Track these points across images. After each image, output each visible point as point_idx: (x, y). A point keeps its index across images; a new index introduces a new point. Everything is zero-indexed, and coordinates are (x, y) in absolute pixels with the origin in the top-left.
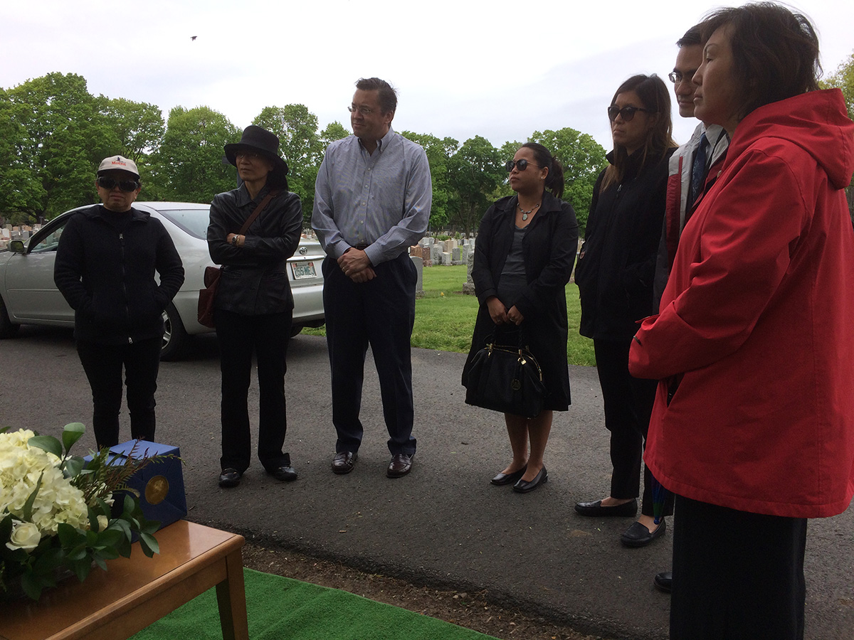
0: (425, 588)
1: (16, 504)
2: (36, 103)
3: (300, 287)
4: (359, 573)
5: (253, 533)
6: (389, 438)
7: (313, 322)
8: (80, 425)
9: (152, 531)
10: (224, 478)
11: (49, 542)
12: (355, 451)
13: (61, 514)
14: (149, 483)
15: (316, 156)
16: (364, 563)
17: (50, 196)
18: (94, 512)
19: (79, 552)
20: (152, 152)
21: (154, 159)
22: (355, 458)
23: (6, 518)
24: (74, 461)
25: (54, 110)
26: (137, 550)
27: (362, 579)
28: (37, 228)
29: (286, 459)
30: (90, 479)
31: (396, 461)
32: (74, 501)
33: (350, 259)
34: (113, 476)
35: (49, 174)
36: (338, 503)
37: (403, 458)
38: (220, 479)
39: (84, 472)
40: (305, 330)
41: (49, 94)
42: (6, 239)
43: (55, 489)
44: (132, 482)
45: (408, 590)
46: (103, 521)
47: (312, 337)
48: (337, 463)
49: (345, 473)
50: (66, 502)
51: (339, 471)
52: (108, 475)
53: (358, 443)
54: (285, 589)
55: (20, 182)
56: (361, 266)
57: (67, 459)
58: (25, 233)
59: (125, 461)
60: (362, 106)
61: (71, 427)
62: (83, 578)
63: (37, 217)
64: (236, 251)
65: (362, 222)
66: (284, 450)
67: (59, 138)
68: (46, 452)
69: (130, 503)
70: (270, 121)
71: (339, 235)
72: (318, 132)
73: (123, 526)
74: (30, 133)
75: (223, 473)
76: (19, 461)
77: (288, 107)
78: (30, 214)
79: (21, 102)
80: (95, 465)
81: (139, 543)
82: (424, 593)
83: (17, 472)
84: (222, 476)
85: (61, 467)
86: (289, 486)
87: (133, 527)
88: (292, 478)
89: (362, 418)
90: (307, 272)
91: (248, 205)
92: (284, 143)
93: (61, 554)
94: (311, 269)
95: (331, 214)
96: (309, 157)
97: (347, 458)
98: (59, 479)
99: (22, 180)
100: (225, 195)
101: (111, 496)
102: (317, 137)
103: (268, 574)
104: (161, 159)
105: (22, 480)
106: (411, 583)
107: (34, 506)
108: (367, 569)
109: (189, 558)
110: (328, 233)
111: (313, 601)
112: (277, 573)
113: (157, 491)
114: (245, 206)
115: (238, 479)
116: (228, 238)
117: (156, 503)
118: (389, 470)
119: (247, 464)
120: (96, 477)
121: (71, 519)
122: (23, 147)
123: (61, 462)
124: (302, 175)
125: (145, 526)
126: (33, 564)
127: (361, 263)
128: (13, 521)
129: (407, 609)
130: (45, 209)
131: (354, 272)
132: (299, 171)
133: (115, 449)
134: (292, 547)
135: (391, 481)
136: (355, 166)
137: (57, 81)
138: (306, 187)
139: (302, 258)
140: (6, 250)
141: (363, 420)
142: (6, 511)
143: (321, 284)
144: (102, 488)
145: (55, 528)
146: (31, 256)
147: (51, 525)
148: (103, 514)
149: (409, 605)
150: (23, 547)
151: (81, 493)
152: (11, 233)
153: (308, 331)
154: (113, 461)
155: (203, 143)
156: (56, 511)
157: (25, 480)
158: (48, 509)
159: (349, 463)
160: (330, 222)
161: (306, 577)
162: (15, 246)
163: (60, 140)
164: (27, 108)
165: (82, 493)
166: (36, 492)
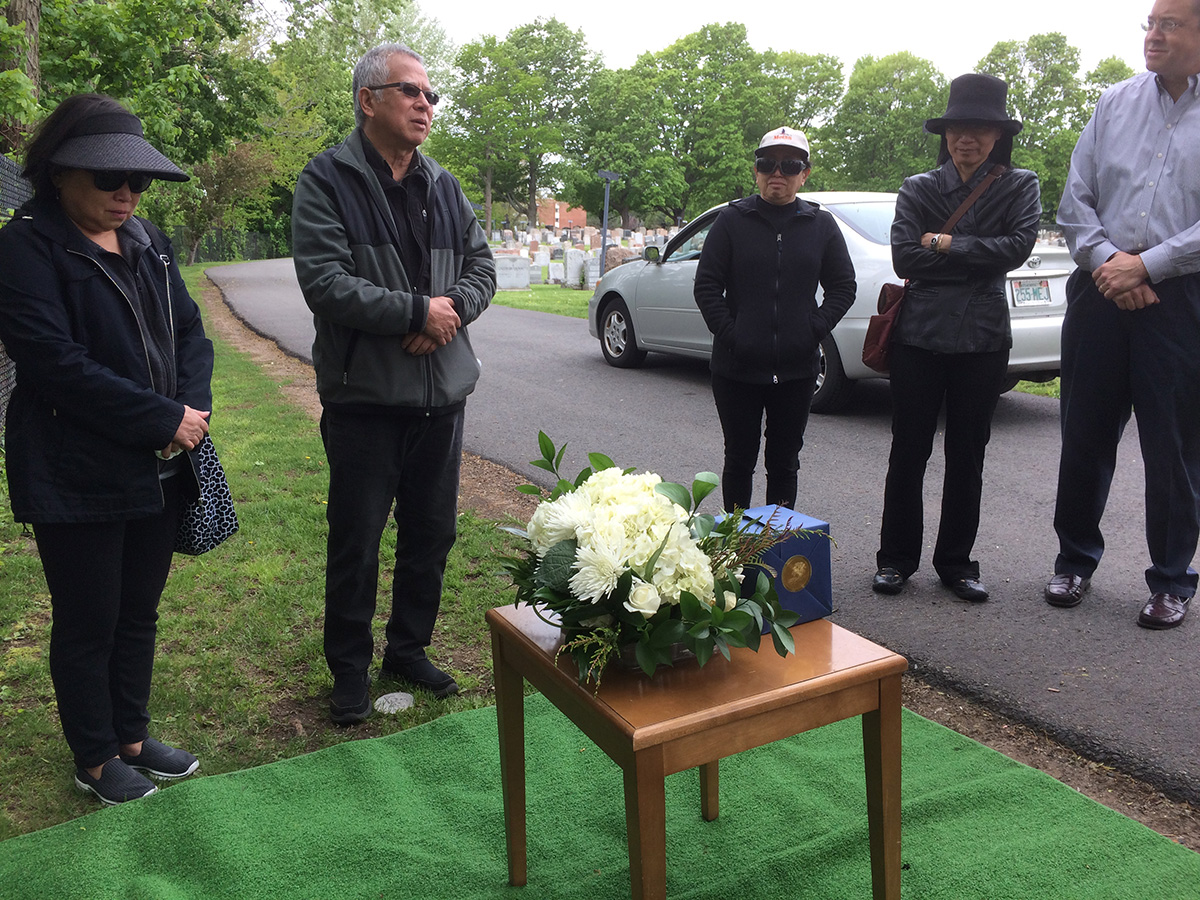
0: (1185, 805)
1: (637, 559)
2: (686, 67)
3: (1023, 318)
4: (1075, 755)
5: (916, 663)
6: (1149, 564)
7: (1039, 374)
8: (711, 476)
9: (788, 624)
10: (881, 580)
11: (670, 611)
12: (1087, 575)
13: (683, 580)
14: (788, 563)
15: (1073, 112)
16: (1084, 744)
17: (691, 190)
18: (722, 585)
19: (702, 629)
20: (824, 123)
21: (824, 134)
22: (1086, 587)
23: (626, 573)
24: (703, 519)
25: (706, 75)
26: (767, 642)
27: (1078, 764)
28: (674, 232)
29: (974, 570)
30: (719, 546)
31: (1157, 602)
32: (699, 568)
33: (1112, 272)
34: (746, 546)
35: (693, 162)
36: (1050, 648)
37: (1170, 601)
38: (875, 581)
39: (713, 534)
40: (1021, 385)
41: (702, 53)
42: (639, 245)
43: (679, 549)
44: (766, 558)
45: (1154, 800)
46: (731, 599)
47: (1030, 397)
48: (1055, 589)
49: (1066, 607)
50: (691, 567)
51: (1055, 601)
52: (741, 543)
53: (1094, 564)
54: (957, 749)
55: (659, 175)
56: (1132, 282)
57: (696, 515)
58: (661, 237)
59: (761, 529)
60: (1165, 19)
61: (703, 476)
62: (703, 663)
63: (674, 218)
64: (935, 258)
65: (1143, 214)
66: (972, 557)
67: (709, 112)
68: (673, 503)
69: (764, 583)
70: (1002, 63)
71: (1102, 234)
72: (1080, 75)
73: (753, 609)
74: (676, 107)
75: (880, 573)
76: (644, 509)
77: (1035, 39)
78: (667, 213)
79: (669, 68)
80: (726, 528)
81: (770, 636)
82: (1184, 811)
83: (641, 521)
84: (878, 577)
85: (688, 524)
86: (974, 609)
87: (766, 613)
88: (980, 598)
89: (1104, 527)
90: (1036, 294)
91: (956, 191)
92: (1021, 96)
93: (681, 628)
94: (1043, 291)
95: (1092, 201)
96: (1060, 116)
97: (1071, 584)
98: (686, 537)
99: (662, 171)
100: (921, 179)
101: (741, 570)
102: (1078, 82)
103: (932, 722)
104: (835, 132)
105: (645, 532)
106: (1161, 791)
107: (656, 566)
108: (1089, 752)
109: (829, 668)
110: (1081, 230)
111: (998, 775)
112: (947, 724)
113: (797, 575)
114: (953, 192)
115: (900, 584)
116: (923, 240)
117: (794, 590)
118: (1143, 616)
119: (915, 567)
120: (726, 543)
121: (695, 589)
122: (667, 127)
123: (688, 518)
124: (1043, 144)
125: (781, 615)
126: (650, 633)
127: (1131, 277)
128: (633, 578)
129: (1150, 827)
130: (685, 207)
131: (1118, 291)
132: (1040, 138)
133: (747, 513)
134: (972, 694)
135: (1143, 632)
136: (1144, 123)
137: (712, 35)
138: (1049, 164)
139: (1031, 273)
140: (640, 259)
141: (1107, 532)
142: (626, 565)
143: (1060, 315)
144: (732, 557)
145: (677, 596)
146: (666, 266)
147: (671, 592)
148: (731, 590)
149: (1155, 823)
150: (642, 611)
151: (707, 559)
152: (645, 239)
153: (1027, 387)
154: (748, 526)
155: (896, 104)
156: (680, 575)
157: (649, 532)
158: (670, 572)
159: (1075, 593)
160: (1089, 213)
161: (988, 740)
162: (650, 254)
163: (708, 116)
164: (675, 74)
165: (709, 560)
166: (660, 551)
